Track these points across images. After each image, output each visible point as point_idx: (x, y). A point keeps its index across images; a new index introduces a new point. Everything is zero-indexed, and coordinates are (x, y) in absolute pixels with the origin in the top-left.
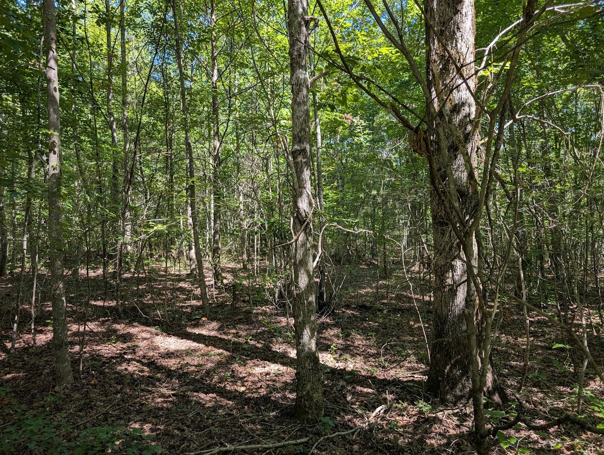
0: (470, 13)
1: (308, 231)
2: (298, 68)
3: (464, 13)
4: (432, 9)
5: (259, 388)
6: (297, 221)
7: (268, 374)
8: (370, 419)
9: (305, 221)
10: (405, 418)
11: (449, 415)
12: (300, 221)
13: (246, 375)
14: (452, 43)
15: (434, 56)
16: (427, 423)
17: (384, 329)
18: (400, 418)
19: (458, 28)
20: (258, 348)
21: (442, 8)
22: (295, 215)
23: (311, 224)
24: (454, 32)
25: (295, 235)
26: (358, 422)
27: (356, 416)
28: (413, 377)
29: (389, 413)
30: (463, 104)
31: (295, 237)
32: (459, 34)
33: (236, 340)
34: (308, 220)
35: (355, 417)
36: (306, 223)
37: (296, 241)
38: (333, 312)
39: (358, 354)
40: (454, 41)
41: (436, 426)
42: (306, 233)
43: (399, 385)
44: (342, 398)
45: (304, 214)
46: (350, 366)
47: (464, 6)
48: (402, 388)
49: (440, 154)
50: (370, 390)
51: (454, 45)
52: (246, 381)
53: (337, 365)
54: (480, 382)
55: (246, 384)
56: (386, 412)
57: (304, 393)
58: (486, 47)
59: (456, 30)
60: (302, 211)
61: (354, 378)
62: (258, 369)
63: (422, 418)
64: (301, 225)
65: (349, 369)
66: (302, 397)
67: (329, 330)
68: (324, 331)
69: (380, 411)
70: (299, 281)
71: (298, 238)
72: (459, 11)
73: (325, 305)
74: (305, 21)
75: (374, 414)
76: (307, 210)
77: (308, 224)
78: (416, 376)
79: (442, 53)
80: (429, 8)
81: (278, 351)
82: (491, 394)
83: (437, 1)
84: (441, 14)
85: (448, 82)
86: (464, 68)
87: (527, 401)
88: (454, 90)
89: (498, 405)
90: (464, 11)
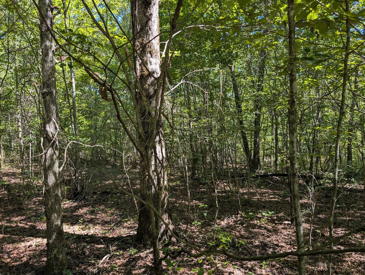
0: (156, 21)
1: (54, 146)
2: (46, 38)
3: (153, 20)
4: (135, 15)
5: (22, 257)
6: (46, 140)
7: (30, 246)
8: (99, 265)
9: (52, 140)
10: (121, 260)
11: (147, 253)
12: (48, 140)
13: (12, 249)
14: (147, 37)
15: (137, 43)
16: (134, 260)
17: (117, 205)
18: (118, 261)
19: (150, 29)
20: (26, 228)
21: (141, 16)
22: (45, 136)
23: (57, 142)
24: (148, 30)
25: (45, 149)
26: (91, 269)
27: (90, 264)
28: (130, 233)
29: (112, 259)
30: (154, 72)
31: (44, 151)
32: (150, 32)
33: (9, 224)
34: (54, 139)
35: (89, 266)
36: (52, 141)
37: (46, 154)
38: (84, 198)
39: (98, 223)
40: (148, 36)
41: (139, 262)
42: (53, 148)
43: (121, 240)
44: (82, 254)
45: (51, 135)
46: (92, 232)
47: (153, 17)
48: (123, 241)
49: (142, 100)
50: (102, 246)
51: (148, 38)
52: (12, 254)
53: (83, 232)
54: (156, 233)
55: (11, 256)
56: (110, 259)
57: (52, 256)
58: (166, 41)
59: (149, 30)
60: (50, 133)
61: (93, 239)
62: (24, 243)
63: (131, 258)
64: (49, 143)
65: (90, 234)
66: (51, 259)
67: (80, 210)
68: (77, 211)
69: (106, 259)
70: (48, 181)
71: (47, 152)
72: (150, 19)
73: (78, 193)
74: (51, 8)
75: (102, 261)
76: (53, 132)
77: (54, 142)
78: (131, 232)
79: (141, 42)
80: (134, 14)
81: (41, 228)
82: (171, 237)
83: (138, 11)
84: (140, 19)
85: (145, 58)
86: (154, 52)
87: (190, 238)
88: (149, 63)
89: (174, 243)
90: (153, 19)
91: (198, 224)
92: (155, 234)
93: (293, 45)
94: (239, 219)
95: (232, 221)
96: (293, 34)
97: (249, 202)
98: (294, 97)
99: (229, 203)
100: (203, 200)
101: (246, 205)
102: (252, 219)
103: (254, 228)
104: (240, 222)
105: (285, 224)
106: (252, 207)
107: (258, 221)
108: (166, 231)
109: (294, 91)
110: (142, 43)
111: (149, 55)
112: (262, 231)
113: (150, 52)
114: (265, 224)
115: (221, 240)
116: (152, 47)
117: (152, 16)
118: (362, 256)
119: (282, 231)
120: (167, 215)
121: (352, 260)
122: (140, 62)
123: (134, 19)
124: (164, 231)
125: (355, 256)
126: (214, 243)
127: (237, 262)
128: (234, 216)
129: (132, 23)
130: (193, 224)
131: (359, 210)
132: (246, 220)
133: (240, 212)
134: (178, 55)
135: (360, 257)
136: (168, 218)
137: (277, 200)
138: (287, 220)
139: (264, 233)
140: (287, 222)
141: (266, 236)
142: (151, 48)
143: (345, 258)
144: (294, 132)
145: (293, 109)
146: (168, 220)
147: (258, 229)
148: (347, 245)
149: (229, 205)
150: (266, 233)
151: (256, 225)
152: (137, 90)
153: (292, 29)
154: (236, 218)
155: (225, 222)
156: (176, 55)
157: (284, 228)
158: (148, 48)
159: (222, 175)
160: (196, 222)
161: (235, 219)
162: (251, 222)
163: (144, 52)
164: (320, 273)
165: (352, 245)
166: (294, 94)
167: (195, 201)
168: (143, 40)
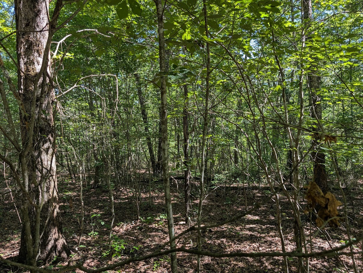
0: (45, 18)
4: (19, 8)
19: (38, 26)
21: (27, 10)
32: (38, 29)
40: (35, 33)
48: (0, 266)
51: (35, 35)
58: (58, 42)
59: (36, 26)
72: (38, 15)
79: (27, 38)
82: (60, 252)
83: (23, 4)
84: (26, 14)
85: (32, 57)
86: (42, 51)
87: (83, 251)
88: (36, 63)
89: (64, 258)
90: (41, 16)
91: (95, 235)
92: (32, 253)
93: (163, 60)
94: (138, 224)
95: (131, 227)
96: (162, 50)
97: (150, 207)
98: (165, 108)
99: (131, 209)
100: (104, 208)
101: (147, 210)
102: (150, 223)
103: (151, 232)
104: (138, 227)
105: (180, 224)
106: (152, 211)
107: (157, 225)
108: (55, 247)
109: (165, 103)
110: (27, 40)
111: (36, 54)
112: (159, 234)
113: (38, 51)
114: (163, 226)
115: (115, 249)
116: (40, 46)
117: (41, 12)
118: (239, 246)
119: (177, 231)
120: (56, 229)
121: (231, 250)
122: (25, 61)
123: (17, 12)
124: (52, 247)
125: (234, 246)
126: (107, 253)
127: (131, 269)
128: (133, 222)
129: (16, 16)
130: (89, 235)
131: (241, 205)
132: (144, 225)
133: (139, 217)
134: (71, 57)
135: (238, 247)
136: (57, 232)
137: (176, 202)
138: (183, 220)
139: (160, 236)
140: (182, 223)
141: (162, 238)
142: (38, 46)
143: (226, 249)
144: (165, 140)
145: (164, 120)
146: (57, 234)
147: (155, 232)
148: (228, 237)
149: (130, 211)
150: (162, 236)
151: (153, 229)
152: (20, 91)
153: (162, 45)
154: (136, 223)
155: (124, 229)
156: (69, 57)
157: (179, 228)
158: (35, 47)
159: (126, 182)
160: (92, 232)
161: (135, 225)
162: (150, 226)
163: (30, 50)
164: (205, 266)
165: (232, 236)
166: (164, 106)
167: (95, 210)
168: (30, 37)
